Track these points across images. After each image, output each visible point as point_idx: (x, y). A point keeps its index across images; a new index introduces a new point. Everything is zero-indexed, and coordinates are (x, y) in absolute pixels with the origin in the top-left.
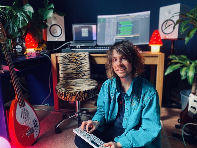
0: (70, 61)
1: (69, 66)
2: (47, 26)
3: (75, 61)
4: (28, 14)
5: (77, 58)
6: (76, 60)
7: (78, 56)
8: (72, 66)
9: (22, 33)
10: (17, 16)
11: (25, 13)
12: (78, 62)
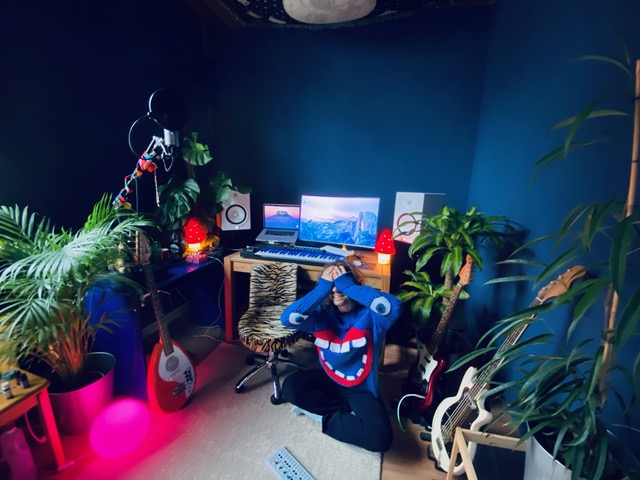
0: (268, 277)
1: (265, 285)
2: (222, 209)
3: (275, 277)
4: (191, 195)
5: (278, 272)
6: (277, 275)
7: (280, 269)
8: (270, 284)
9: (180, 224)
10: (174, 198)
11: (186, 194)
12: (278, 279)
